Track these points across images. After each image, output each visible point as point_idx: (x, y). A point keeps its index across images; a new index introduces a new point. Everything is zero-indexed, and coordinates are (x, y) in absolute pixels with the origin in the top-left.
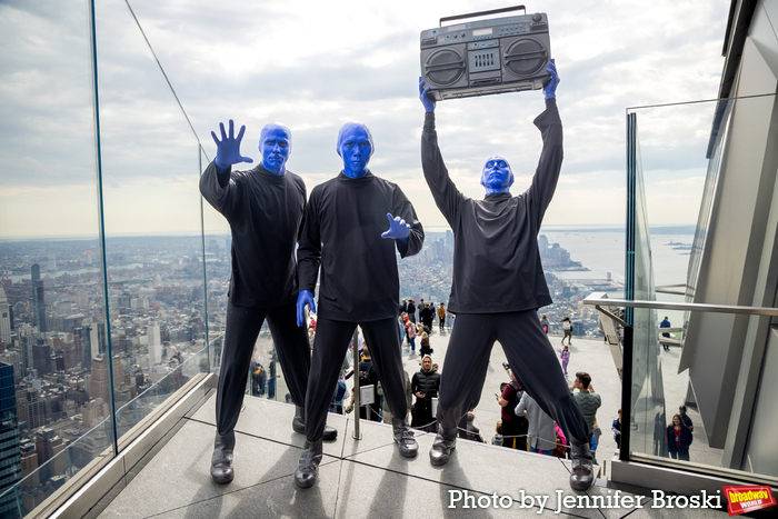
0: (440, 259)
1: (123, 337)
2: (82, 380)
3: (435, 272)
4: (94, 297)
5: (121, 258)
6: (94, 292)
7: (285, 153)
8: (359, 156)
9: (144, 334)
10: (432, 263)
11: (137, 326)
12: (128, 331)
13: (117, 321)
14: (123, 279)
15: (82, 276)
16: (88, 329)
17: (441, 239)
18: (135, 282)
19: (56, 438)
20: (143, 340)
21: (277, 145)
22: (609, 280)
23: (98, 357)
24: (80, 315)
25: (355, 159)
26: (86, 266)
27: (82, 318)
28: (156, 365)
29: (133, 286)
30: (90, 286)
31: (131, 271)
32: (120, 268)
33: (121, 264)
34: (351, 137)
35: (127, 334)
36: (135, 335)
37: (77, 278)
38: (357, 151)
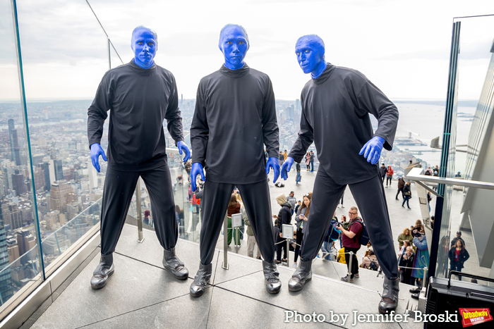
0: (291, 120)
1: (73, 169)
2: (44, 198)
3: (287, 129)
4: (50, 141)
5: (69, 115)
6: (50, 139)
7: (152, 51)
8: (237, 52)
9: (86, 168)
10: (285, 122)
11: (81, 162)
12: (76, 166)
13: (68, 158)
14: (71, 130)
15: (42, 127)
16: (47, 164)
17: (293, 106)
18: (78, 132)
19: (30, 236)
20: (84, 172)
21: (146, 45)
22: (410, 138)
23: (55, 183)
24: (42, 154)
25: (234, 55)
26: (44, 120)
27: (43, 157)
28: (94, 189)
29: (78, 134)
30: (48, 135)
31: (76, 124)
32: (69, 122)
33: (70, 119)
34: (231, 37)
35: (75, 167)
36: (79, 168)
37: (38, 128)
38: (235, 47)
